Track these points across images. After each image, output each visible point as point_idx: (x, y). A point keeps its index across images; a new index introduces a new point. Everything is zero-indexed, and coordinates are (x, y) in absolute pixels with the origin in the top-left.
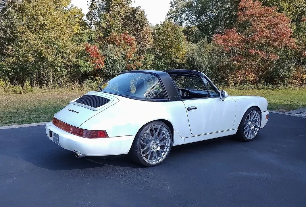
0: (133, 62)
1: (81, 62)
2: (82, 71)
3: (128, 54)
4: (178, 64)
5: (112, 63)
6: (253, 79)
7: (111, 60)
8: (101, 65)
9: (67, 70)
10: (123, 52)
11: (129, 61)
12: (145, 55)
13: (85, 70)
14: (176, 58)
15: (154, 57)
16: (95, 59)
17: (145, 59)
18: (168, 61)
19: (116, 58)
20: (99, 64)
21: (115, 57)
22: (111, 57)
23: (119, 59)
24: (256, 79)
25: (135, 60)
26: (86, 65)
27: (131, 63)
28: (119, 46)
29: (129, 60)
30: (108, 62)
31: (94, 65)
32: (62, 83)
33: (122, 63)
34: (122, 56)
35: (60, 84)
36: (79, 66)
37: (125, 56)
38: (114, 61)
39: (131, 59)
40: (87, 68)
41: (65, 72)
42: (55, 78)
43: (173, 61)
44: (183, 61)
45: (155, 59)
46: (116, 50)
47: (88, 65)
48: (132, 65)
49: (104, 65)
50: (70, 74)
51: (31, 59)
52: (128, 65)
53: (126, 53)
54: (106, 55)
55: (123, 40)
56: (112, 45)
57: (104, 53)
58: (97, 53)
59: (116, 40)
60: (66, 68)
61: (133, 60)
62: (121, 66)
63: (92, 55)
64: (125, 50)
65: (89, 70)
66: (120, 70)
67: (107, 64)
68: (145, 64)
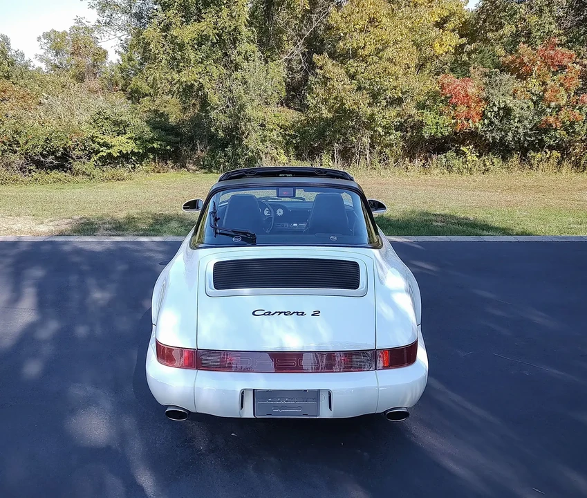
0: (557, 112)
1: (429, 117)
2: (426, 136)
3: (547, 95)
5: (501, 114)
7: (496, 109)
8: (470, 121)
9: (399, 134)
10: (537, 89)
11: (549, 110)
13: (433, 132)
16: (462, 109)
19: (511, 105)
20: (467, 120)
21: (509, 101)
22: (497, 103)
23: (521, 106)
25: (564, 106)
26: (438, 123)
27: (551, 115)
28: (522, 77)
29: (549, 107)
30: (489, 113)
31: (453, 121)
32: (387, 158)
34: (533, 100)
35: (384, 161)
36: (422, 125)
37: (539, 100)
38: (507, 111)
39: (553, 104)
40: (437, 128)
41: (395, 136)
42: (375, 148)
46: (518, 85)
47: (441, 121)
48: (551, 120)
49: (479, 120)
50: (406, 141)
51: (326, 114)
52: (544, 118)
53: (545, 91)
54: (486, 99)
55: (538, 62)
56: (506, 76)
57: (484, 94)
58: (467, 96)
59: (522, 63)
60: (400, 128)
61: (559, 108)
62: (526, 122)
63: (454, 100)
64: (544, 83)
65: (441, 133)
66: (521, 131)
67: (487, 118)
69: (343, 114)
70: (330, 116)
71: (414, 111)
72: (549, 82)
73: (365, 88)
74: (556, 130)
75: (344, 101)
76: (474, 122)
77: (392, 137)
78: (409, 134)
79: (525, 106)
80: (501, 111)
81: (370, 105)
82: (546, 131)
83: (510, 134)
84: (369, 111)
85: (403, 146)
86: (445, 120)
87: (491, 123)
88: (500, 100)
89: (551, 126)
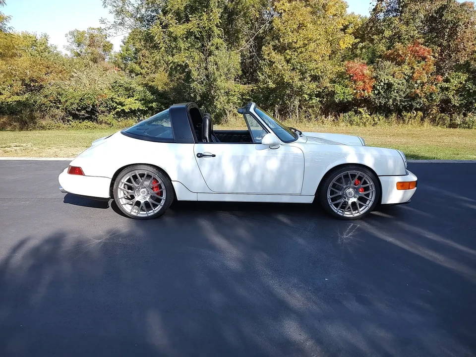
0: (422, 86)
1: (338, 88)
2: (337, 101)
3: (415, 75)
7: (382, 84)
8: (366, 92)
9: (318, 99)
10: (408, 72)
11: (416, 85)
12: (448, 74)
13: (341, 98)
15: (464, 77)
16: (360, 84)
17: (447, 81)
19: (392, 82)
20: (364, 90)
21: (390, 79)
22: (383, 80)
23: (398, 82)
25: (426, 83)
26: (344, 92)
27: (418, 89)
28: (399, 64)
29: (416, 83)
30: (378, 87)
31: (355, 91)
32: (310, 115)
33: (403, 88)
34: (405, 78)
35: (308, 117)
36: (334, 93)
37: (410, 78)
38: (389, 86)
39: (419, 82)
40: (344, 96)
41: (315, 100)
42: (302, 109)
45: (466, 81)
46: (396, 69)
47: (346, 91)
48: (418, 91)
49: (372, 91)
50: (323, 104)
51: (272, 85)
52: (413, 90)
53: (413, 73)
54: (376, 78)
55: (409, 54)
56: (389, 63)
57: (374, 75)
58: (364, 75)
59: (399, 55)
60: (317, 96)
61: (423, 84)
62: (401, 93)
63: (355, 78)
64: (412, 68)
65: (347, 99)
66: (398, 98)
67: (377, 90)
68: (447, 89)
69: (282, 85)
70: (274, 86)
71: (329, 85)
72: (415, 67)
73: (297, 68)
74: (420, 98)
75: (284, 77)
76: (368, 92)
77: (314, 101)
78: (325, 100)
79: (400, 82)
80: (386, 86)
81: (301, 80)
82: (413, 99)
83: (391, 100)
84: (299, 84)
85: (321, 107)
86: (349, 90)
87: (379, 93)
88: (385, 78)
89: (417, 95)
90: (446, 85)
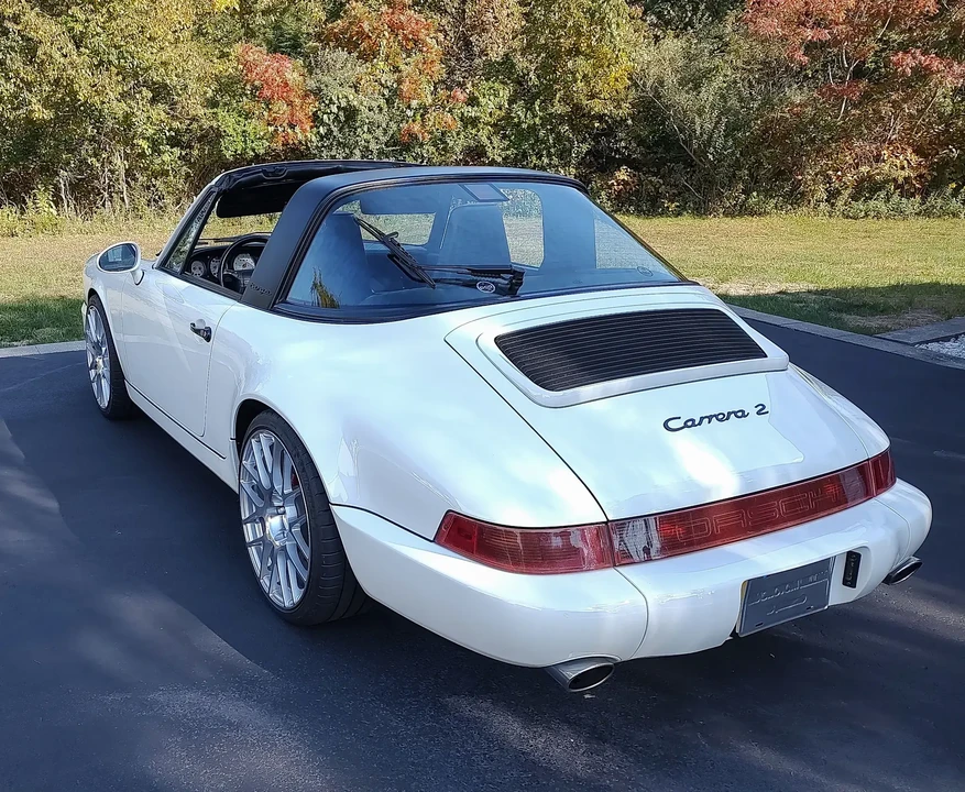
0: (422, 115)
1: (228, 121)
2: (228, 155)
3: (405, 87)
4: (600, 118)
5: (342, 119)
6: (906, 173)
7: (335, 110)
8: (297, 129)
9: (177, 151)
10: (388, 78)
11: (410, 113)
12: (473, 86)
13: (239, 148)
14: (592, 96)
15: (505, 93)
16: (281, 108)
17: (473, 101)
18: (559, 108)
19: (355, 103)
20: (292, 126)
21: (351, 97)
22: (334, 99)
23: (367, 103)
24: (921, 176)
25: (431, 106)
26: (244, 132)
27: (414, 121)
28: (367, 56)
29: (409, 107)
30: (325, 116)
31: (271, 129)
32: (161, 198)
33: (382, 119)
34: (384, 95)
35: (156, 201)
36: (219, 135)
37: (393, 95)
38: (351, 113)
39: (414, 103)
40: (245, 141)
41: (170, 156)
42: (136, 180)
43: (577, 108)
44: (618, 107)
45: (511, 102)
46: (361, 69)
47: (249, 129)
48: (416, 128)
49: (312, 127)
50: (191, 165)
51: (41, 113)
52: (404, 126)
53: (399, 82)
54: (317, 93)
55: (386, 33)
56: (342, 54)
57: (312, 84)
58: (286, 84)
59: (362, 35)
60: (174, 142)
61: (424, 109)
62: (379, 132)
63: (267, 93)
64: (397, 70)
65: (253, 150)
66: (373, 146)
67: (322, 123)
68: (474, 122)
69: (71, 109)
70: (48, 115)
71: (201, 111)
72: (402, 67)
73: (110, 62)
74: (421, 145)
75: (76, 87)
76: (304, 131)
77: (166, 157)
78: (196, 152)
79: (374, 104)
80: (341, 113)
81: (124, 96)
82: (407, 148)
83: (357, 152)
84: (120, 109)
85: (188, 175)
86: (255, 126)
87: (330, 132)
88: (341, 95)
89: (413, 136)
90: (472, 112)
